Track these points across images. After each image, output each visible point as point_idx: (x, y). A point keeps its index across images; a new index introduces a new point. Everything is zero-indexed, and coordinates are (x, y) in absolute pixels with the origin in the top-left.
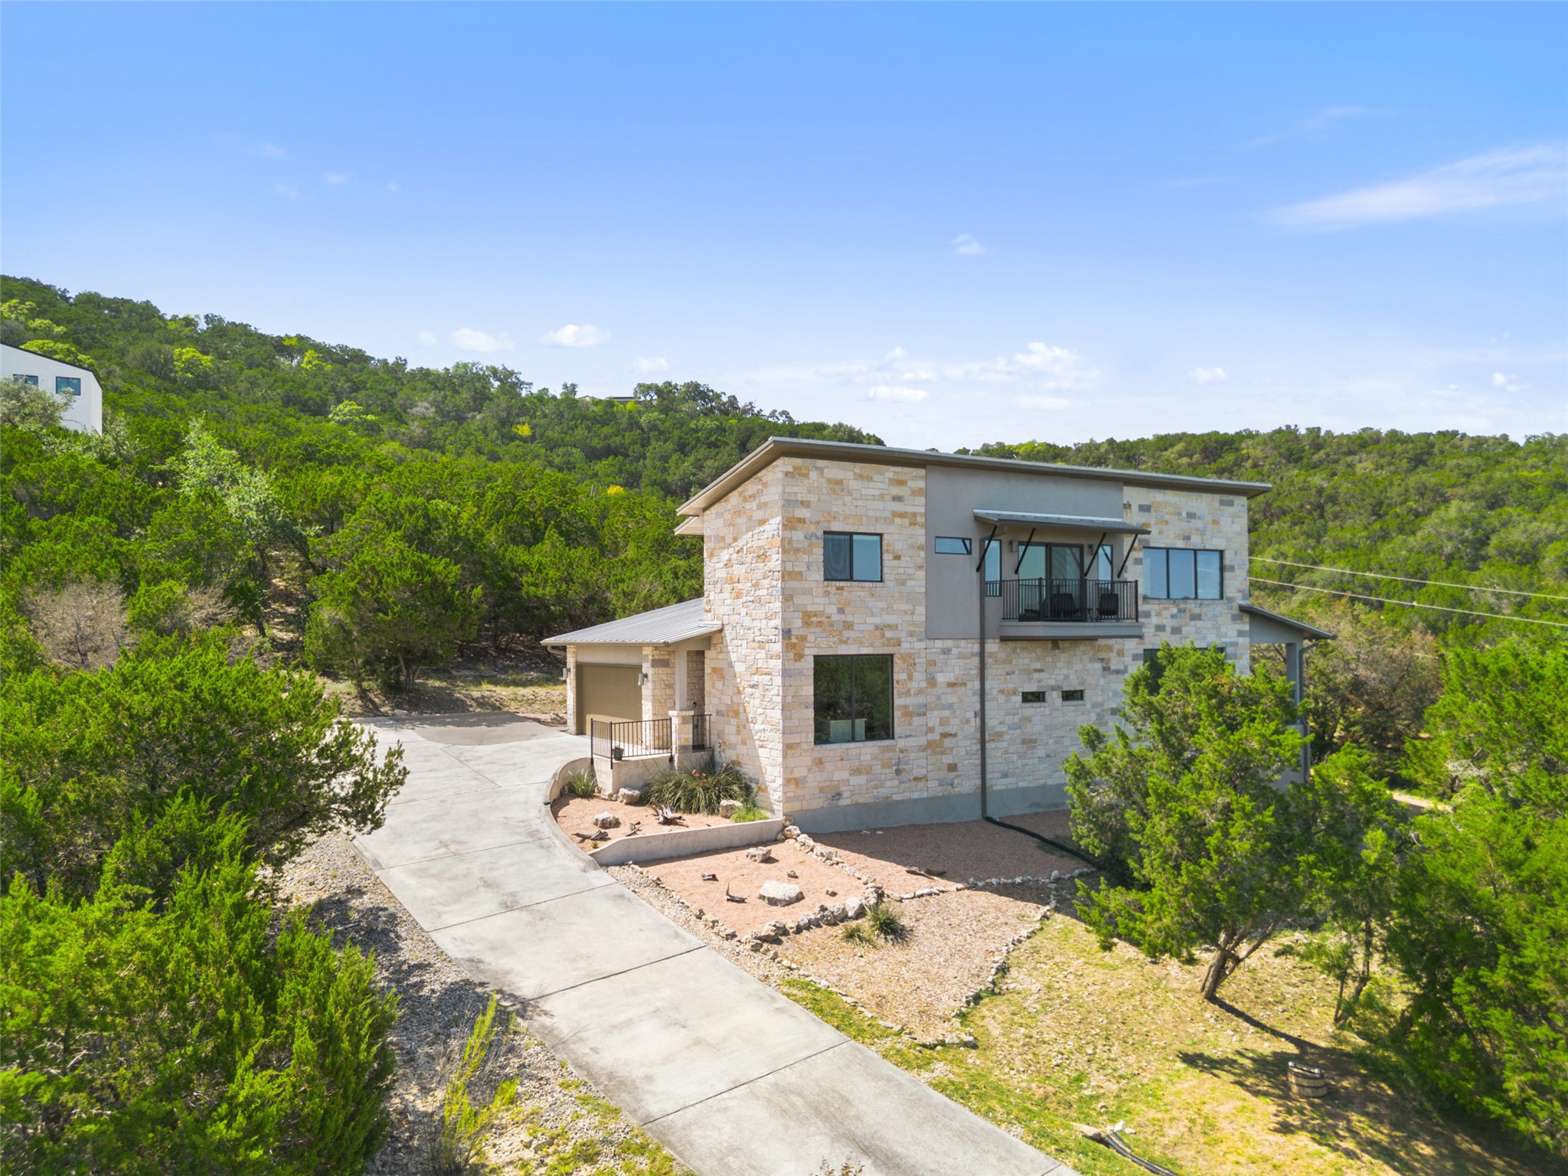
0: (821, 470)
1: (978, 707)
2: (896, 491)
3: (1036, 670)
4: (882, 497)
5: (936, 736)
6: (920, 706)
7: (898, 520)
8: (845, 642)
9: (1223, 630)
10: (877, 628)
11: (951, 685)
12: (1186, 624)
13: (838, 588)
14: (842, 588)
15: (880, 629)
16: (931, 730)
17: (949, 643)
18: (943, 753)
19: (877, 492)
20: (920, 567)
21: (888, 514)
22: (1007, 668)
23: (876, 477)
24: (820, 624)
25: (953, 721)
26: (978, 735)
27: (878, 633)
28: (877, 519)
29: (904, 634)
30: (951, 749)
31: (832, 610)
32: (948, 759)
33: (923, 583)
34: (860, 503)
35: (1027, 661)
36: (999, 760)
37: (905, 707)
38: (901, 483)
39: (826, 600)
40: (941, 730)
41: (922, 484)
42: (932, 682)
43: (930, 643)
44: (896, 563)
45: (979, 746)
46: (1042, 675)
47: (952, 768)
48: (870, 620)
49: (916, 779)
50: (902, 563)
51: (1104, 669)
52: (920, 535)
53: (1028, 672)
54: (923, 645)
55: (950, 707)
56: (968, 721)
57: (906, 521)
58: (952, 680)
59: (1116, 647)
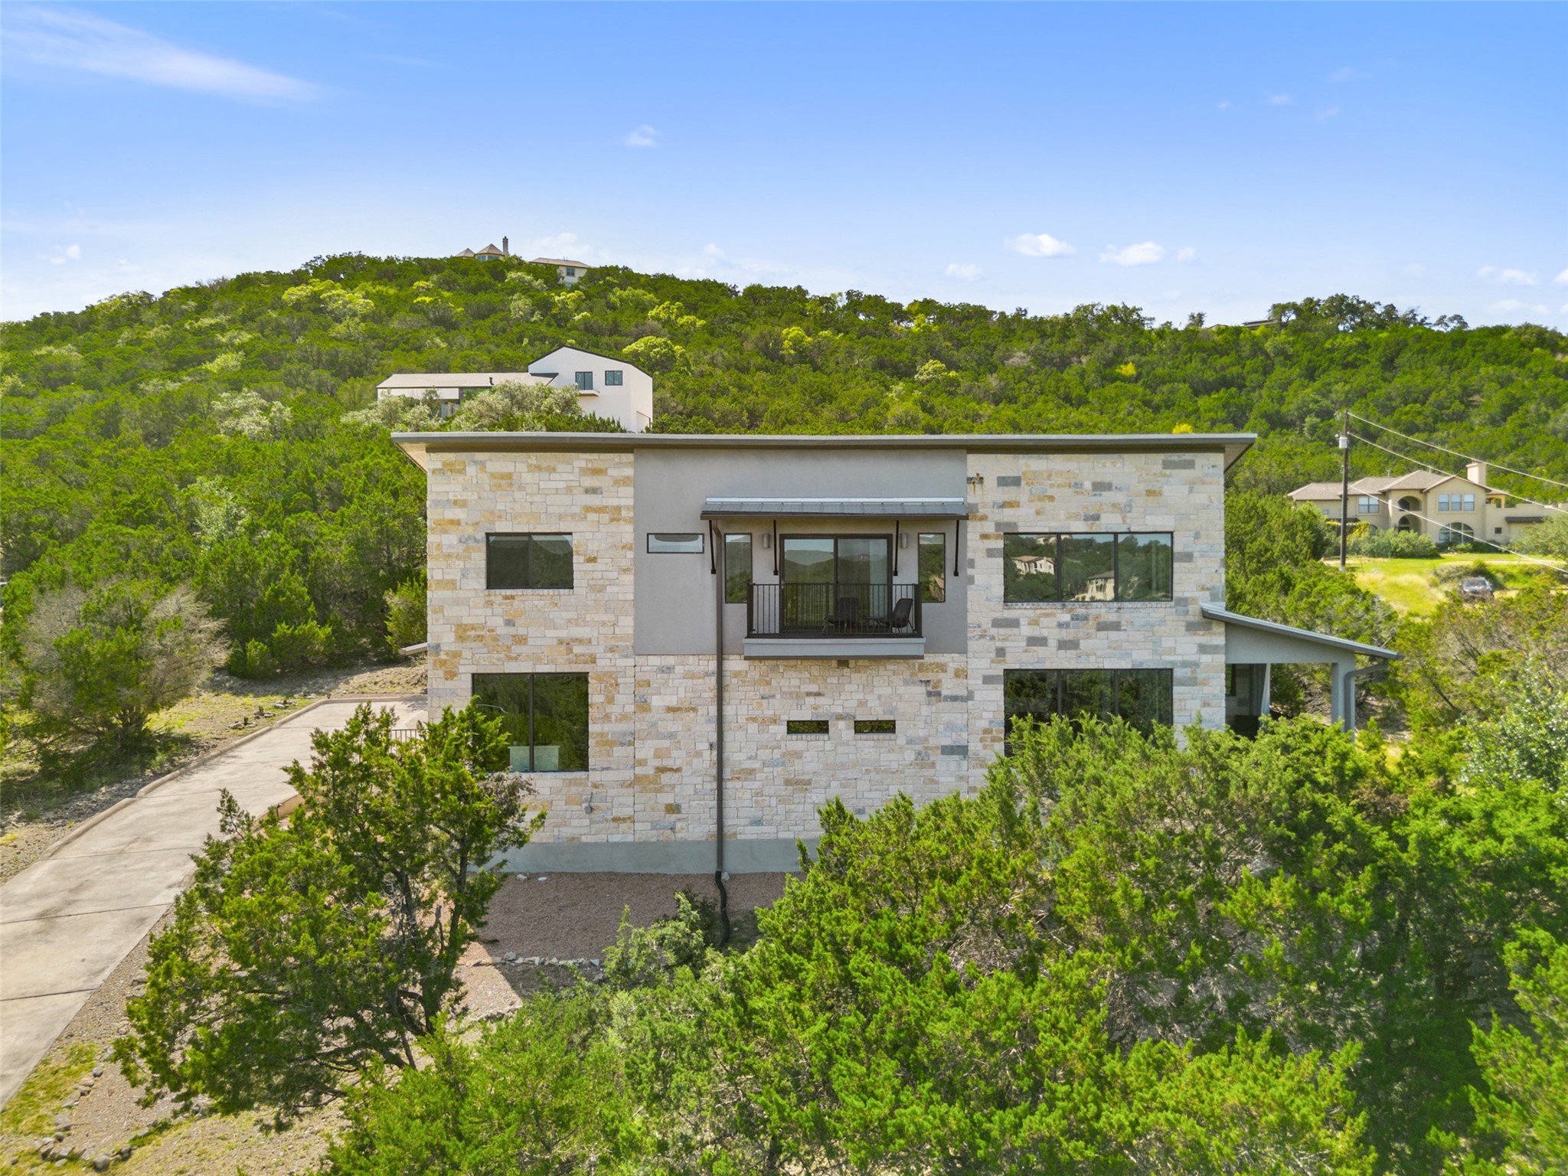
0: (482, 465)
1: (714, 738)
2: (589, 482)
3: (809, 694)
4: (569, 490)
5: (649, 770)
6: (624, 734)
7: (592, 516)
8: (516, 659)
9: (1167, 643)
10: (561, 642)
11: (671, 710)
12: (1088, 636)
13: (506, 598)
14: (512, 597)
15: (567, 644)
16: (642, 763)
17: (670, 660)
18: (660, 790)
19: (562, 485)
20: (626, 571)
21: (577, 510)
22: (764, 690)
23: (560, 467)
24: (480, 638)
25: (675, 753)
26: (714, 771)
27: (563, 648)
28: (561, 517)
29: (601, 649)
30: (673, 787)
31: (497, 622)
32: (668, 798)
33: (631, 589)
34: (537, 499)
35: (795, 682)
36: (747, 803)
37: (602, 734)
38: (597, 472)
39: (489, 611)
40: (658, 763)
41: (629, 472)
42: (643, 706)
43: (641, 660)
44: (590, 566)
45: (715, 785)
46: (820, 700)
47: (674, 809)
48: (550, 633)
49: (615, 820)
50: (599, 566)
51: (929, 694)
52: (627, 533)
53: (798, 696)
54: (630, 662)
55: (672, 736)
56: (699, 754)
57: (606, 517)
58: (674, 704)
59: (952, 666)
